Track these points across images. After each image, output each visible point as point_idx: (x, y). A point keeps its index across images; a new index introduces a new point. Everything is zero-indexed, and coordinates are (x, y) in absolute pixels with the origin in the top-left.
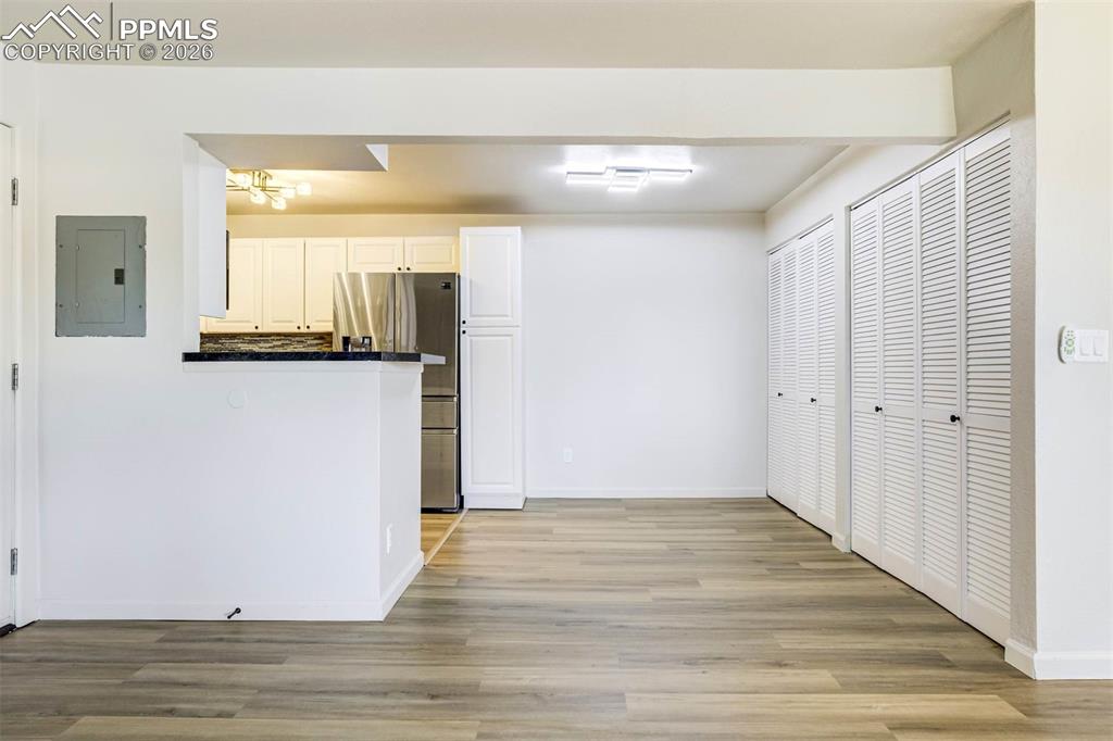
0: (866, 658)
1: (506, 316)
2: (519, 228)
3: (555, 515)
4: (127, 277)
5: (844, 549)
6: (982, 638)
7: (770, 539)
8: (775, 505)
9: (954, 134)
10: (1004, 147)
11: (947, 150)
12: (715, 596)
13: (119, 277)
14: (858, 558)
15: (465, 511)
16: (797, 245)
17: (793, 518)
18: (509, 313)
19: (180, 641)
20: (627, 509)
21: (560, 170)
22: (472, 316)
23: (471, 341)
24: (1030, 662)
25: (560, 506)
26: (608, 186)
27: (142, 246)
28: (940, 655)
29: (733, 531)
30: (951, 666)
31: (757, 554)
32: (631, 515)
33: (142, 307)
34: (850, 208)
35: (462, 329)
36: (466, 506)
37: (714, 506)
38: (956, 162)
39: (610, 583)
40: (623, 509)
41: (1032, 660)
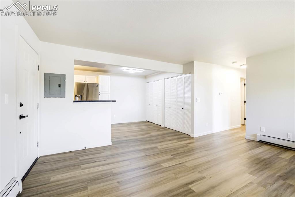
0: (178, 138)
1: (107, 92)
2: (110, 76)
4: (61, 86)
5: (163, 127)
6: (187, 135)
7: (153, 127)
8: (148, 122)
9: (183, 73)
10: (189, 76)
11: (181, 75)
13: (60, 86)
14: (166, 128)
16: (153, 82)
17: (152, 123)
19: (76, 154)
22: (101, 92)
23: (101, 96)
24: (194, 136)
27: (65, 80)
28: (184, 137)
30: (186, 138)
33: (65, 92)
34: (164, 79)
35: (99, 94)
37: (140, 123)
38: (183, 76)
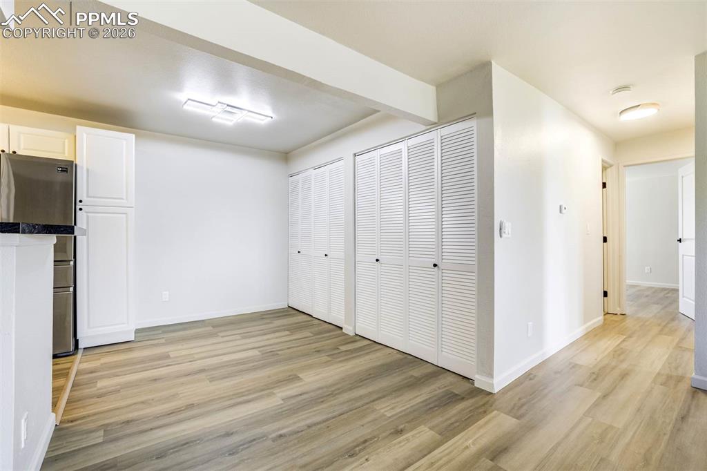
1: (122, 199)
2: (134, 135)
3: (163, 341)
6: (454, 375)
7: (311, 335)
8: (297, 312)
9: (436, 121)
10: (468, 130)
11: (428, 129)
12: (318, 385)
14: (360, 338)
15: (80, 352)
16: (313, 172)
17: (310, 318)
18: (124, 197)
20: (213, 327)
21: (181, 96)
22: (88, 196)
23: (88, 217)
25: (164, 332)
26: (214, 117)
28: (452, 392)
29: (287, 333)
31: (314, 346)
32: (221, 332)
34: (355, 155)
35: (78, 207)
36: (81, 345)
37: (265, 316)
38: (435, 135)
39: (241, 395)
40: (211, 328)
41: (493, 384)
